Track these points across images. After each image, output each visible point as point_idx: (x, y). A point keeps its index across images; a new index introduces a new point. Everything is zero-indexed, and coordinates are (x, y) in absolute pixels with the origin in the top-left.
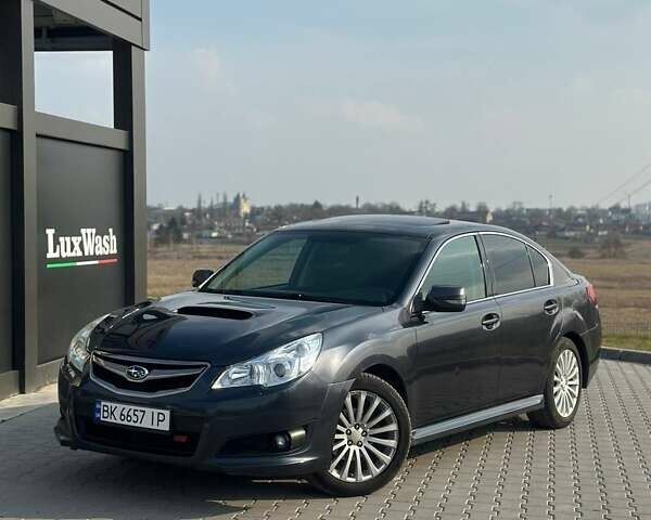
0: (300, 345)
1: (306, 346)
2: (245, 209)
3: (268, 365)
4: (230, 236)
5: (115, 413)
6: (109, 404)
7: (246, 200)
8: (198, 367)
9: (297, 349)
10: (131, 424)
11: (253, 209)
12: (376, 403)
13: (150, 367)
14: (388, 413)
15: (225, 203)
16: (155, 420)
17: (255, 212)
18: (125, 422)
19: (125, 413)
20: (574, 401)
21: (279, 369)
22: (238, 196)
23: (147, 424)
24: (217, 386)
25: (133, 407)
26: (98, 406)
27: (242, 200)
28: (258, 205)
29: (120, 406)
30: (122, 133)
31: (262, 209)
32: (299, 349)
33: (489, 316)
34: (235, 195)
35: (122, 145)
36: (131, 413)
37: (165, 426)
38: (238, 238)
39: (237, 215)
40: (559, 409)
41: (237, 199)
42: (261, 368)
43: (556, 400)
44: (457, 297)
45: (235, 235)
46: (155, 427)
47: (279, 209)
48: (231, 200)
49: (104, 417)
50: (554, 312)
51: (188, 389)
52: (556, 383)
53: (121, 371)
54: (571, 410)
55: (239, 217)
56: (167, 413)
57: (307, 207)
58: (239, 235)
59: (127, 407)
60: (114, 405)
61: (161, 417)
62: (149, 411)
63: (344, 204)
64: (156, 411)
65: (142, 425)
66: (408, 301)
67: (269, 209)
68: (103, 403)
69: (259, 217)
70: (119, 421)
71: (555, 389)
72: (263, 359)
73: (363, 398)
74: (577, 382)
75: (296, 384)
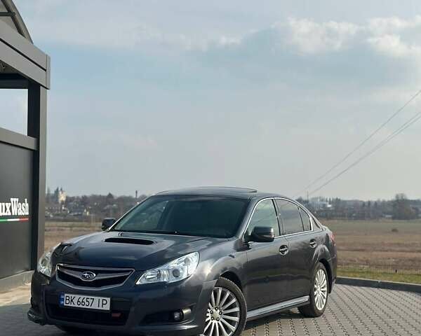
0: (187, 258)
1: (191, 260)
2: (62, 198)
3: (168, 270)
4: (51, 216)
5: (74, 300)
6: (70, 295)
7: (62, 192)
8: (128, 271)
9: (185, 261)
10: (85, 307)
11: (67, 198)
12: (228, 295)
13: (96, 272)
14: (234, 300)
15: (48, 194)
16: (100, 303)
17: (69, 200)
18: (81, 306)
19: (81, 300)
20: (325, 301)
21: (176, 272)
22: (57, 189)
23: (95, 306)
24: (138, 283)
25: (86, 297)
26: (62, 297)
27: (60, 193)
28: (71, 196)
29: (77, 296)
30: (33, 140)
31: (73, 198)
32: (187, 261)
33: (283, 247)
34: (56, 189)
35: (33, 147)
36: (85, 300)
37: (107, 307)
38: (57, 217)
39: (57, 202)
40: (317, 305)
41: (57, 191)
42: (165, 272)
43: (316, 299)
44: (269, 233)
45: (55, 215)
46: (100, 308)
47: (85, 198)
48: (52, 192)
49: (66, 303)
50: (314, 246)
51: (121, 285)
52: (315, 289)
53: (78, 275)
54: (323, 306)
55: (58, 203)
56: (108, 299)
57: (104, 197)
58: (58, 215)
59: (82, 297)
60: (73, 296)
61: (105, 302)
62: (96, 298)
63: (127, 195)
64: (101, 298)
65: (92, 308)
66: (241, 235)
67: (78, 198)
68: (66, 295)
69: (71, 203)
70: (77, 306)
71: (315, 293)
72: (165, 267)
73: (220, 291)
74: (325, 289)
75: (186, 281)
